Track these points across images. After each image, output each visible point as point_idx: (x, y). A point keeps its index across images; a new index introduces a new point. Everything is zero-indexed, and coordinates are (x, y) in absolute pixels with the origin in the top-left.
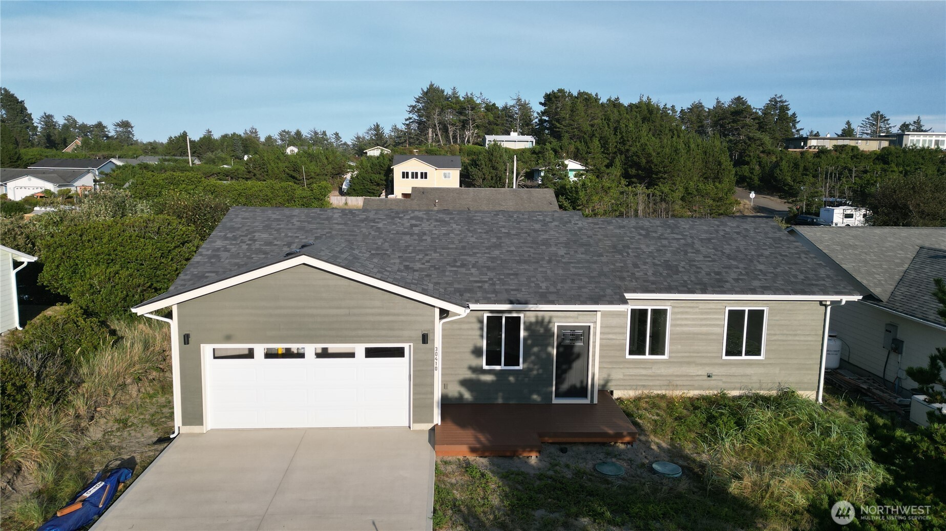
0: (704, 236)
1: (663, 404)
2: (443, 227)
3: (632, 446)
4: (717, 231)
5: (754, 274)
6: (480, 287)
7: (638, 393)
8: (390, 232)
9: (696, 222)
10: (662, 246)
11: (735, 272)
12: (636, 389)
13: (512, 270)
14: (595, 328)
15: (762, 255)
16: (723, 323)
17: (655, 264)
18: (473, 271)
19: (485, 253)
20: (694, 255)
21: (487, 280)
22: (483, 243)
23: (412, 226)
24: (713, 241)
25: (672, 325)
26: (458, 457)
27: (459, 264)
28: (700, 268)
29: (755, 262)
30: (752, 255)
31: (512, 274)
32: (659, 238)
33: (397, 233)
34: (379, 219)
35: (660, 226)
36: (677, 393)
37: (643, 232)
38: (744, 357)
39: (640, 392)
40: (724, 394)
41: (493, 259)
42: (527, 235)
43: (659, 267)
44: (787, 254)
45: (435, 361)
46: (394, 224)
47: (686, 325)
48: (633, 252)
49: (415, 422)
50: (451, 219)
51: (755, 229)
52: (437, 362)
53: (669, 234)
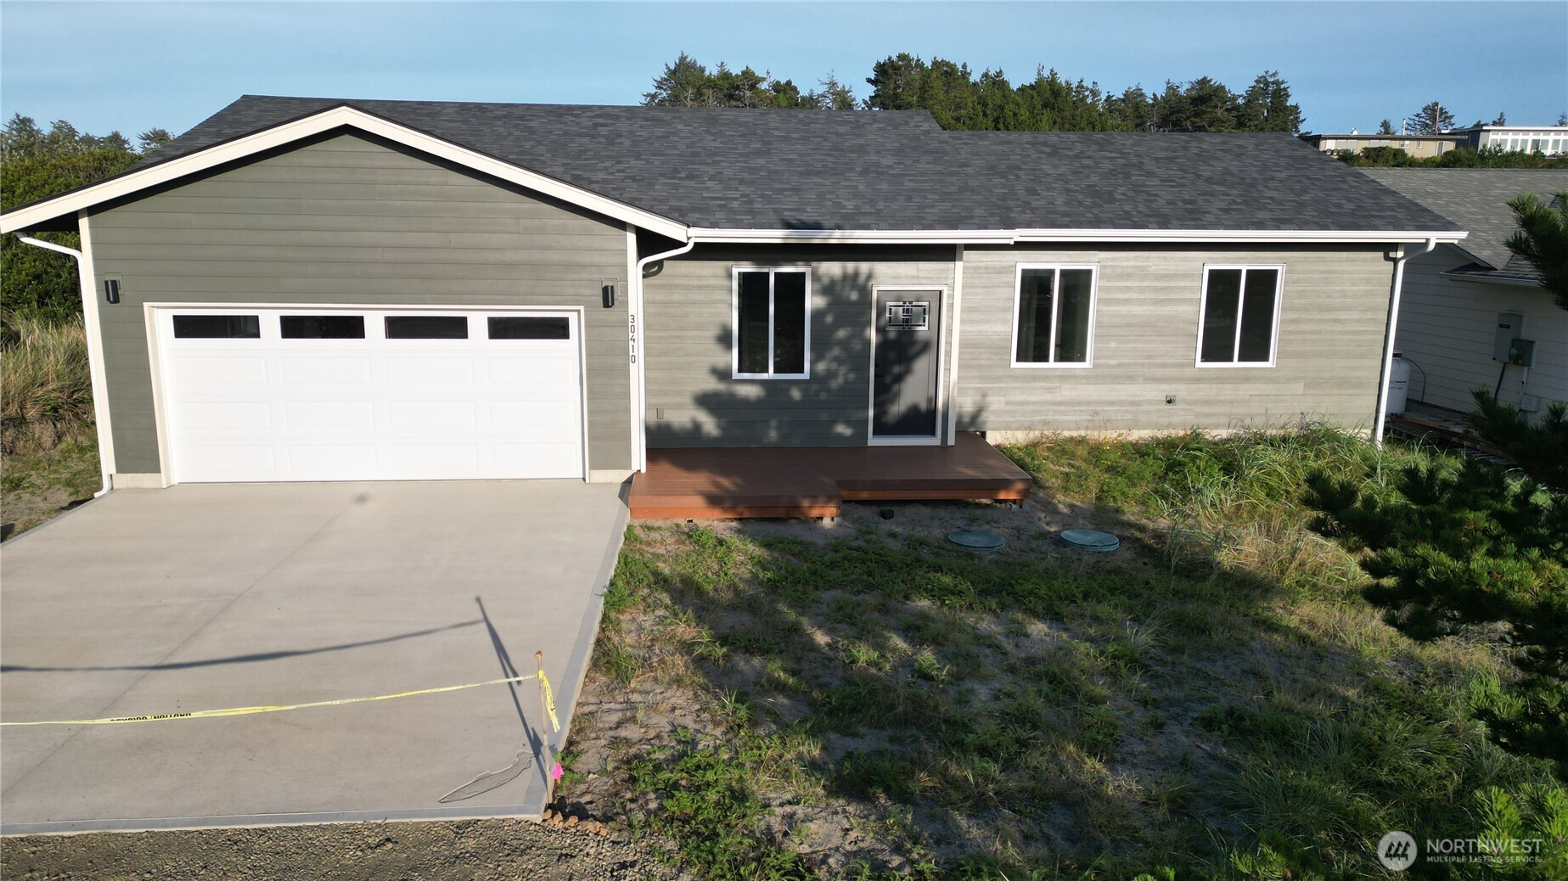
0: (1160, 154)
1: (1082, 451)
2: (656, 127)
3: (1021, 507)
4: (1185, 149)
5: (1259, 202)
6: (720, 206)
7: (1034, 435)
8: (552, 132)
9: (1146, 137)
10: (1082, 167)
11: (1223, 200)
12: (1030, 428)
13: (789, 184)
14: (952, 296)
15: (1272, 178)
16: (1196, 296)
17: (1068, 190)
18: (710, 184)
19: (737, 162)
20: (1144, 178)
21: (738, 196)
22: (736, 148)
23: (596, 126)
24: (1177, 160)
25: (1100, 301)
26: (675, 522)
27: (684, 176)
28: (1157, 195)
29: (1260, 188)
30: (1255, 179)
31: (789, 190)
32: (1076, 156)
33: (566, 133)
34: (532, 116)
35: (1077, 142)
36: (1110, 435)
37: (1047, 150)
38: (1236, 364)
39: (1037, 433)
40: (1198, 435)
41: (752, 170)
42: (822, 139)
43: (1077, 195)
44: (1322, 177)
45: (631, 343)
46: (561, 123)
47: (1127, 301)
48: (1026, 175)
49: (592, 467)
50: (674, 118)
51: (1256, 145)
52: (636, 345)
53: (1095, 151)
